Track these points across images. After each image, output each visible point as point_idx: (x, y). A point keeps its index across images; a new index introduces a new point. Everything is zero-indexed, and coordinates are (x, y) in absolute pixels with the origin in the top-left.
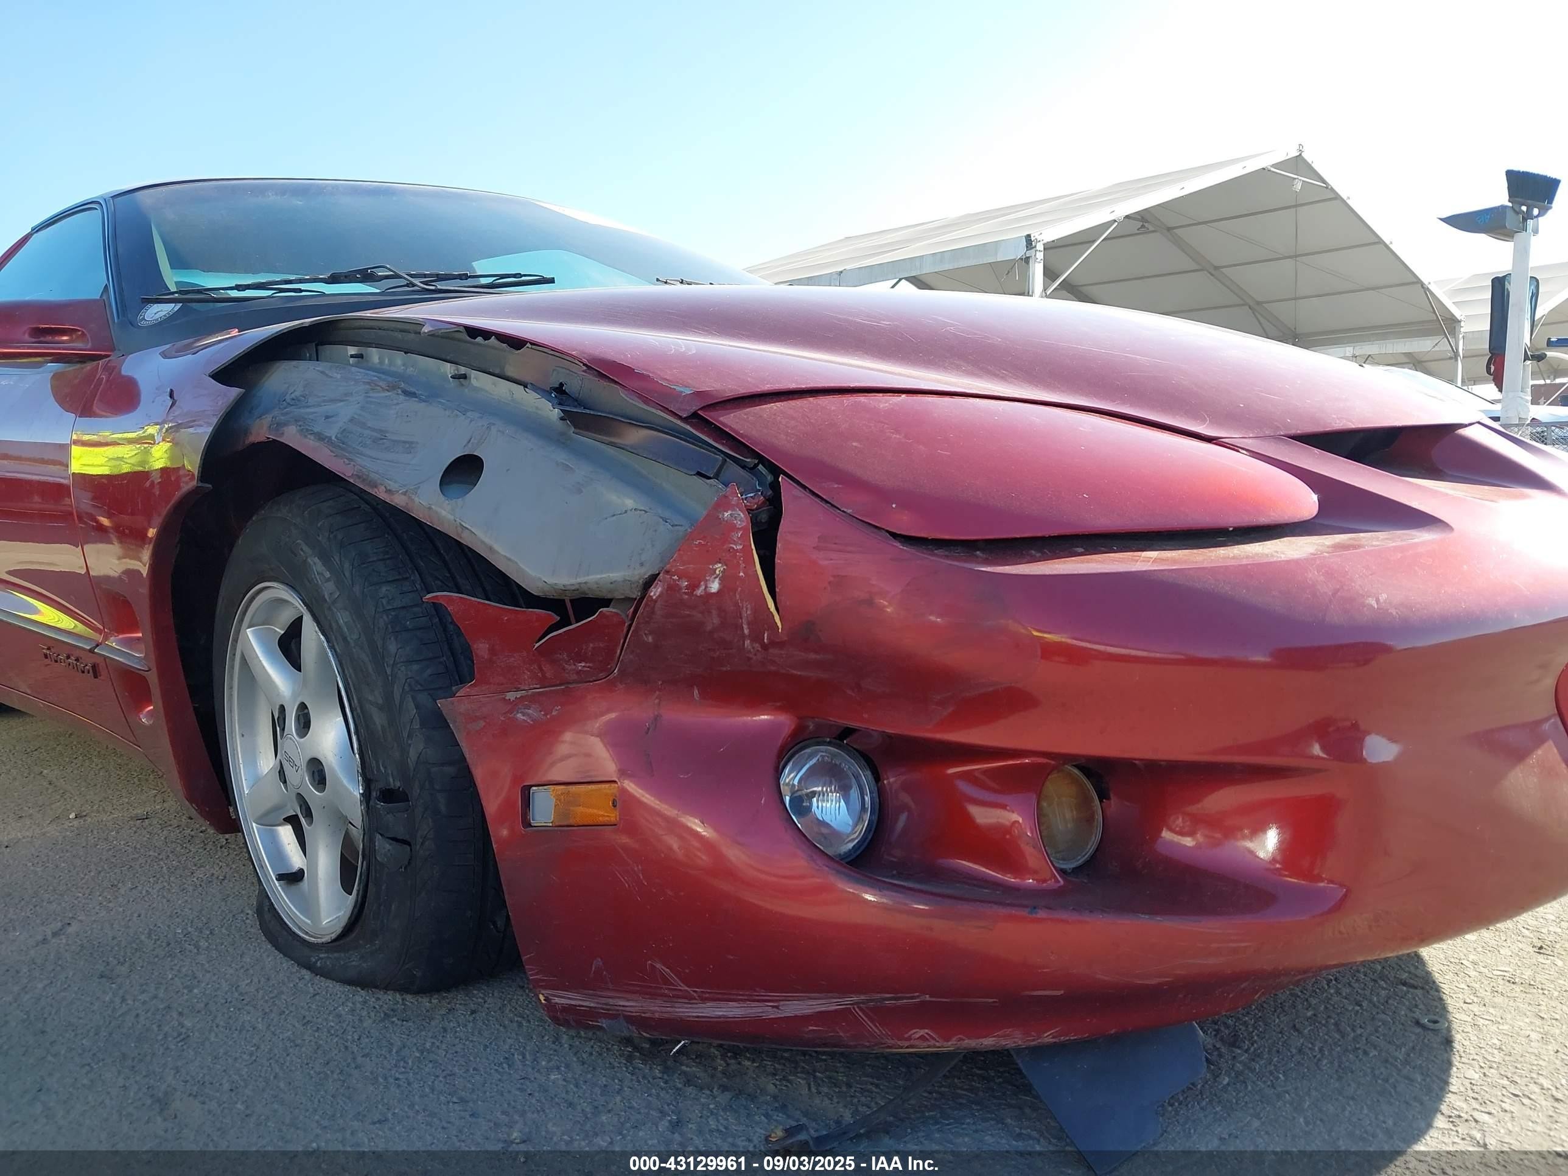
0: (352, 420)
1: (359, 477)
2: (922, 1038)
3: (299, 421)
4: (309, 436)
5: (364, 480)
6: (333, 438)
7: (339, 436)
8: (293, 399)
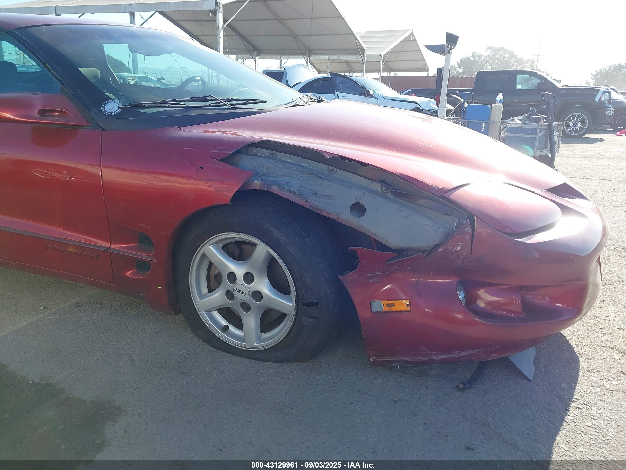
0: (300, 186)
1: (313, 208)
2: (494, 356)
3: (277, 185)
4: (284, 191)
5: (315, 209)
6: (296, 192)
7: (298, 191)
8: (263, 173)
